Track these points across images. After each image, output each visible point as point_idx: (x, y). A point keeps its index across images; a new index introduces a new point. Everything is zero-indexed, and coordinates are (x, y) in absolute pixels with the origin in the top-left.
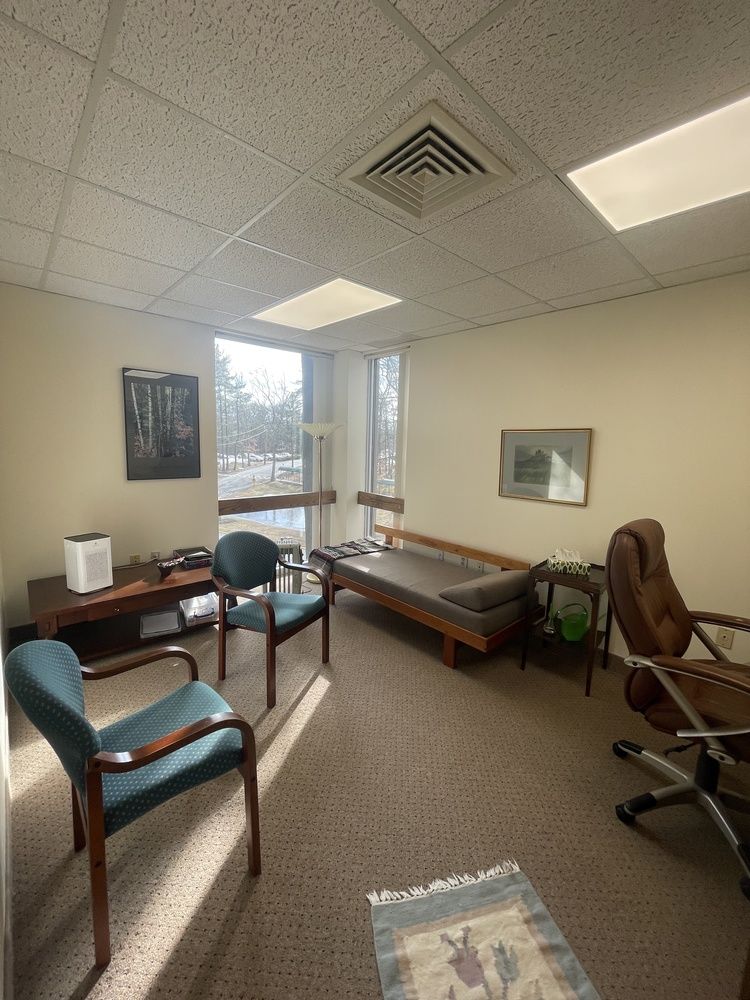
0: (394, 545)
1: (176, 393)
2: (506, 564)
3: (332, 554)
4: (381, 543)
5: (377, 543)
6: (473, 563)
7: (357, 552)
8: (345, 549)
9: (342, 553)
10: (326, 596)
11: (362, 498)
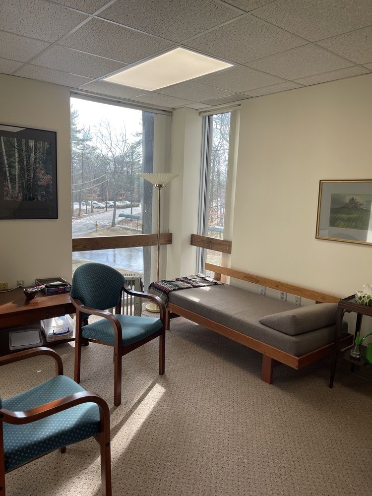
0: (222, 281)
1: (38, 146)
2: (319, 297)
3: (168, 287)
4: (211, 279)
5: (207, 279)
6: (292, 297)
7: (189, 285)
8: (179, 283)
9: (177, 286)
10: (163, 319)
11: (195, 240)
